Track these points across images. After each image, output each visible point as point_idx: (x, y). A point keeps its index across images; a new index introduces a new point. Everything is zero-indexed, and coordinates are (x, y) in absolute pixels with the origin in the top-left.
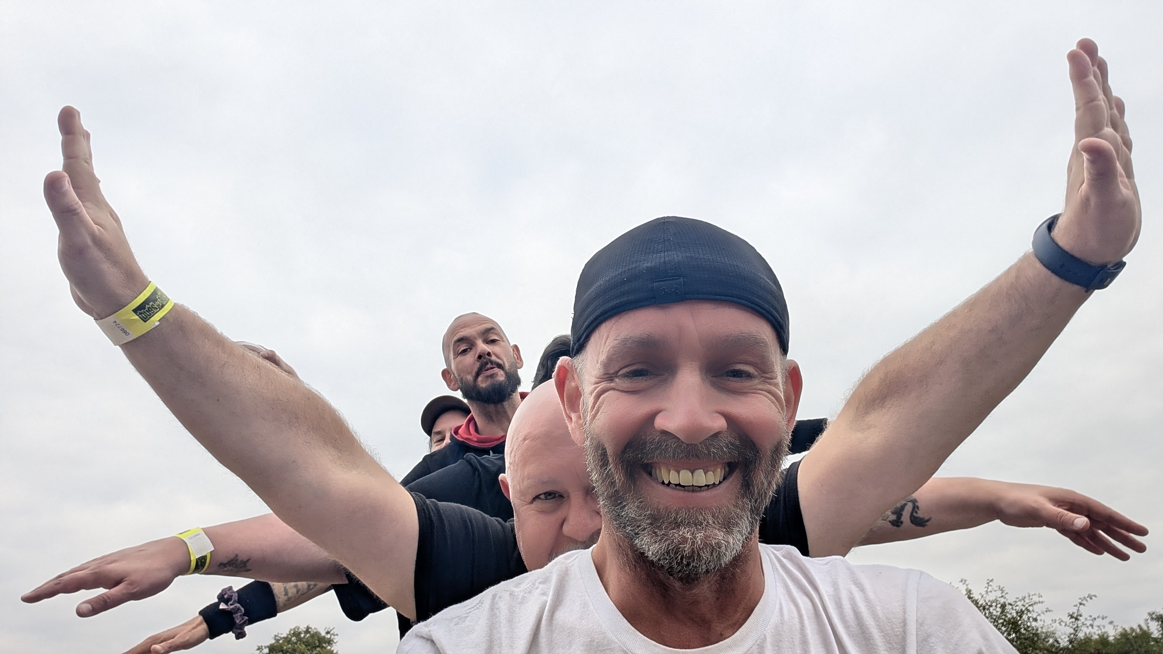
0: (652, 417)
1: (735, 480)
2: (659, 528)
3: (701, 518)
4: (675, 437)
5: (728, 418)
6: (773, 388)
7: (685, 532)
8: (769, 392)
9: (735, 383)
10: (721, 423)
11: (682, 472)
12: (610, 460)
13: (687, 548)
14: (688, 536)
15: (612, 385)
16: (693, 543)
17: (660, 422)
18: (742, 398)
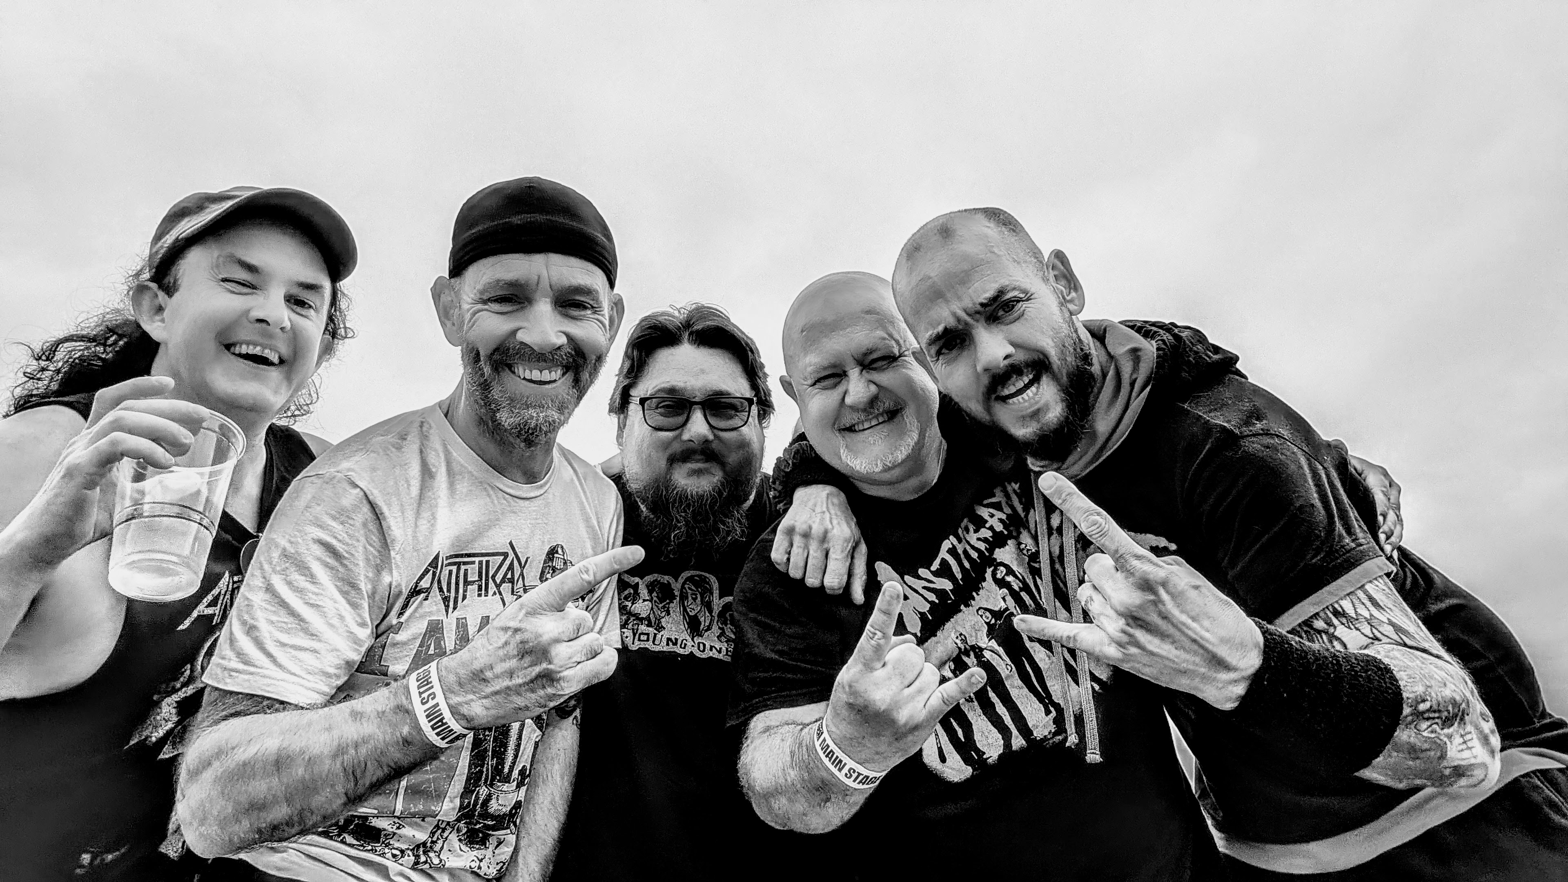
0: (514, 333)
1: (570, 376)
2: (515, 407)
3: (544, 402)
4: (530, 347)
5: (568, 335)
6: (600, 317)
7: (532, 412)
8: (598, 320)
9: (575, 312)
10: (563, 340)
11: (534, 372)
12: (482, 359)
13: (533, 424)
14: (535, 415)
15: (486, 307)
16: (537, 420)
17: (521, 336)
18: (579, 323)
